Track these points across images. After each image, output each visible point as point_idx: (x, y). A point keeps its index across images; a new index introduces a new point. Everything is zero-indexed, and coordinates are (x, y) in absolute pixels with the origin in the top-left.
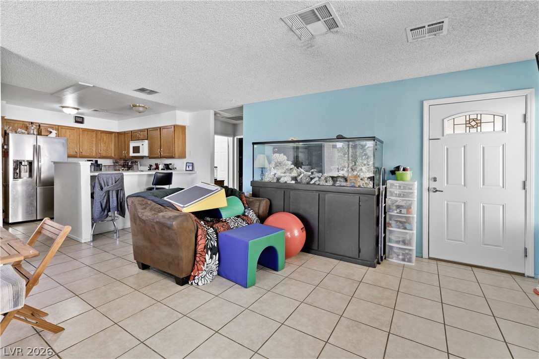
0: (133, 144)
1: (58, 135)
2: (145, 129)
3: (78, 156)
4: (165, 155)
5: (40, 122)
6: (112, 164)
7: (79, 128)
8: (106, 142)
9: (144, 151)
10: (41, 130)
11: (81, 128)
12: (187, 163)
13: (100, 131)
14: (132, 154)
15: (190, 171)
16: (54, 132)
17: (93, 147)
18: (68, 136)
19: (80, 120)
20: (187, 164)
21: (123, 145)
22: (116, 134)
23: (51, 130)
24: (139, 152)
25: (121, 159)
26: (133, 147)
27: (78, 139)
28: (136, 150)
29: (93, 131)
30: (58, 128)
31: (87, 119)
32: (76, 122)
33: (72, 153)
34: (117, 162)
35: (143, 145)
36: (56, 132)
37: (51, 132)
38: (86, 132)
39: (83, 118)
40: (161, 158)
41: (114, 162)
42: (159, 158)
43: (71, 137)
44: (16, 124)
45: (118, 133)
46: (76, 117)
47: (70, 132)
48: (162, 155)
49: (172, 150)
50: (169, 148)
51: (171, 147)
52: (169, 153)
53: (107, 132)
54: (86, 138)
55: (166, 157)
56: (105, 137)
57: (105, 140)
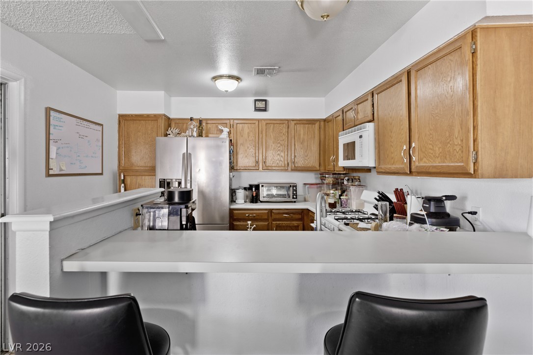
0: (343, 139)
1: (233, 135)
3: (261, 168)
5: (203, 117)
7: (261, 120)
8: (303, 140)
11: (265, 120)
13: (293, 120)
14: (343, 163)
16: (226, 130)
17: (282, 151)
18: (246, 137)
19: (261, 105)
22: (322, 123)
23: (222, 128)
24: (354, 158)
25: (328, 172)
26: (345, 145)
27: (260, 140)
28: (350, 150)
29: (282, 121)
30: (233, 123)
31: (272, 101)
32: (257, 109)
33: (251, 163)
35: (361, 137)
36: (229, 130)
37: (222, 131)
38: (273, 125)
39: (265, 101)
42: (405, 174)
43: (250, 137)
44: (185, 125)
45: (325, 120)
46: (256, 100)
47: (248, 128)
48: (417, 164)
49: (462, 141)
50: (447, 134)
51: (457, 129)
52: (446, 158)
53: (305, 122)
54: (272, 136)
55: (430, 170)
56: (302, 131)
57: (302, 136)
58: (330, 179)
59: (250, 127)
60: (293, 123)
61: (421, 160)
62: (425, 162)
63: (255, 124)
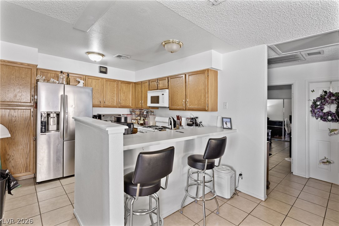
0: (150, 94)
1: (85, 85)
2: (166, 77)
3: (102, 106)
4: (191, 107)
5: (70, 72)
6: (129, 113)
7: (103, 78)
8: (125, 92)
9: (164, 101)
10: (69, 79)
11: (105, 79)
12: (223, 118)
13: (120, 81)
14: (149, 104)
15: (229, 129)
16: (82, 82)
17: (114, 97)
18: (94, 87)
19: (104, 70)
20: (224, 120)
21: (140, 95)
23: (79, 80)
24: (158, 103)
25: (137, 108)
26: (152, 97)
27: (102, 89)
28: (155, 100)
29: (114, 81)
30: (86, 78)
31: (110, 69)
32: (101, 72)
33: (97, 103)
34: (134, 111)
35: (163, 94)
36: (83, 82)
38: (109, 82)
39: (106, 68)
40: (186, 110)
41: (131, 112)
42: (184, 110)
43: (96, 87)
44: (49, 74)
45: (135, 83)
46: (100, 67)
47: (95, 82)
48: (189, 107)
49: (204, 100)
50: (200, 98)
51: (203, 97)
52: (199, 105)
53: (126, 83)
54: (109, 88)
55: (194, 109)
56: (124, 87)
57: (124, 89)
58: (138, 112)
59: (96, 81)
60: (120, 82)
61: (190, 105)
62: (191, 106)
63: (99, 80)
